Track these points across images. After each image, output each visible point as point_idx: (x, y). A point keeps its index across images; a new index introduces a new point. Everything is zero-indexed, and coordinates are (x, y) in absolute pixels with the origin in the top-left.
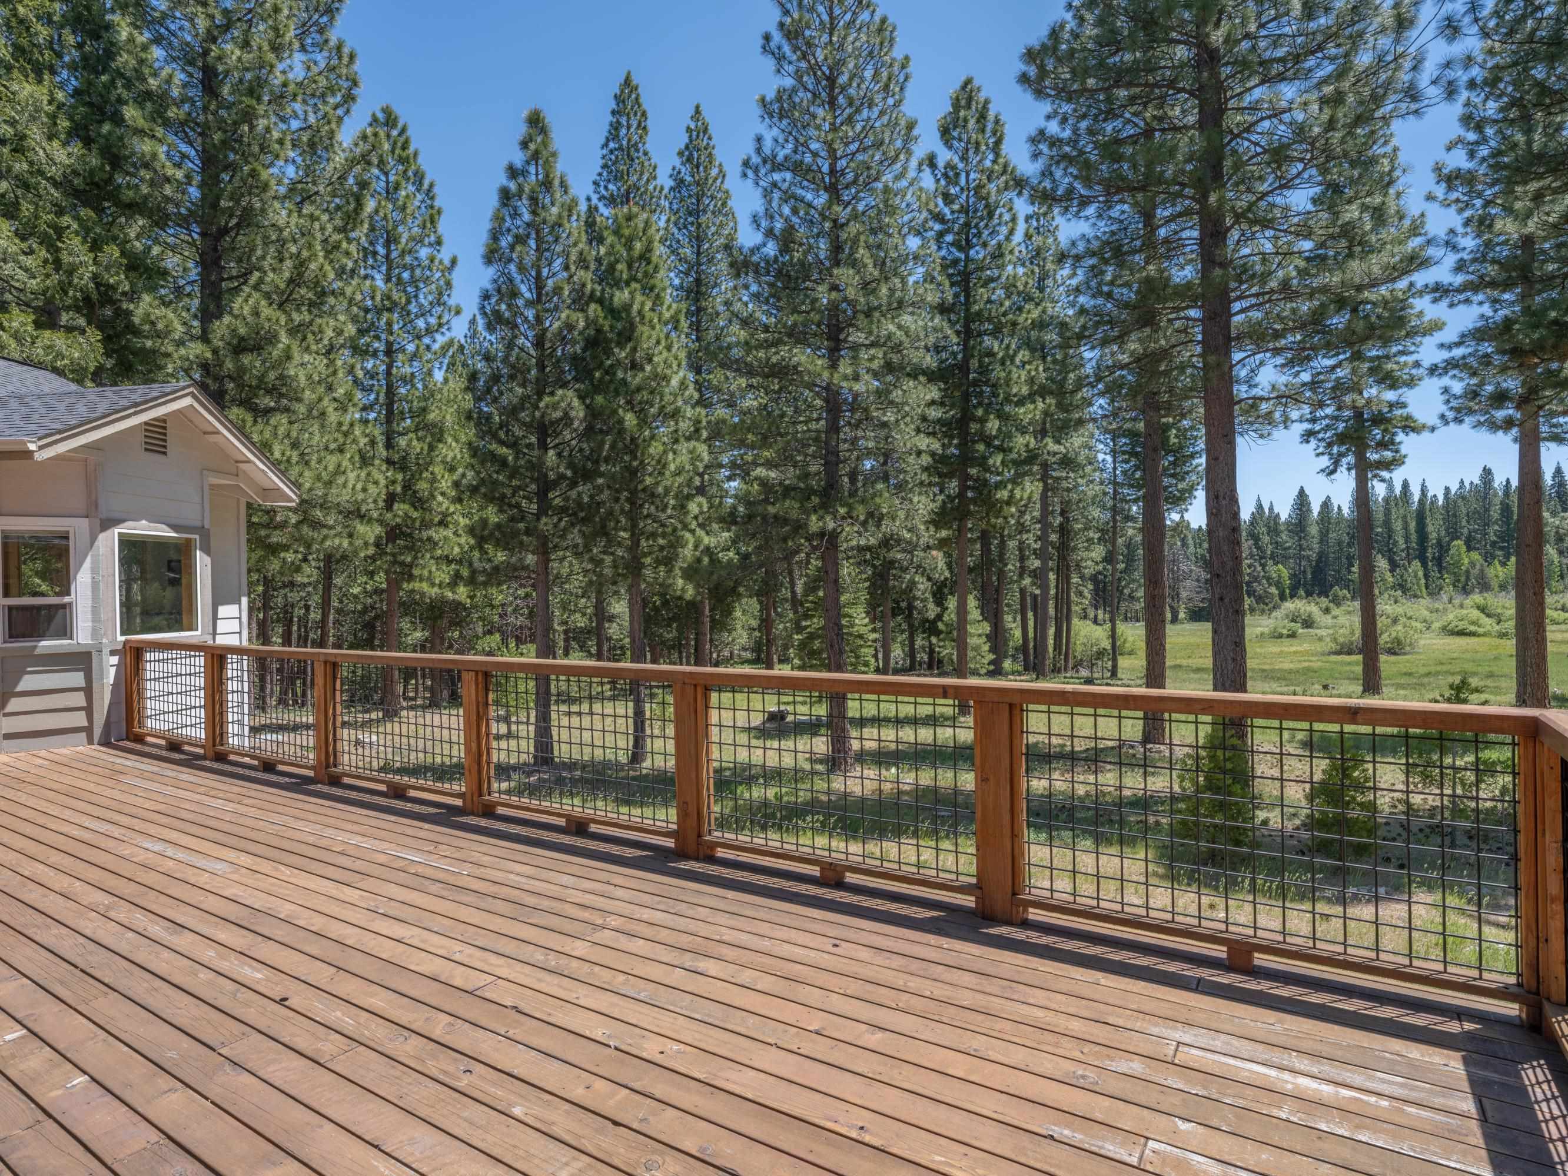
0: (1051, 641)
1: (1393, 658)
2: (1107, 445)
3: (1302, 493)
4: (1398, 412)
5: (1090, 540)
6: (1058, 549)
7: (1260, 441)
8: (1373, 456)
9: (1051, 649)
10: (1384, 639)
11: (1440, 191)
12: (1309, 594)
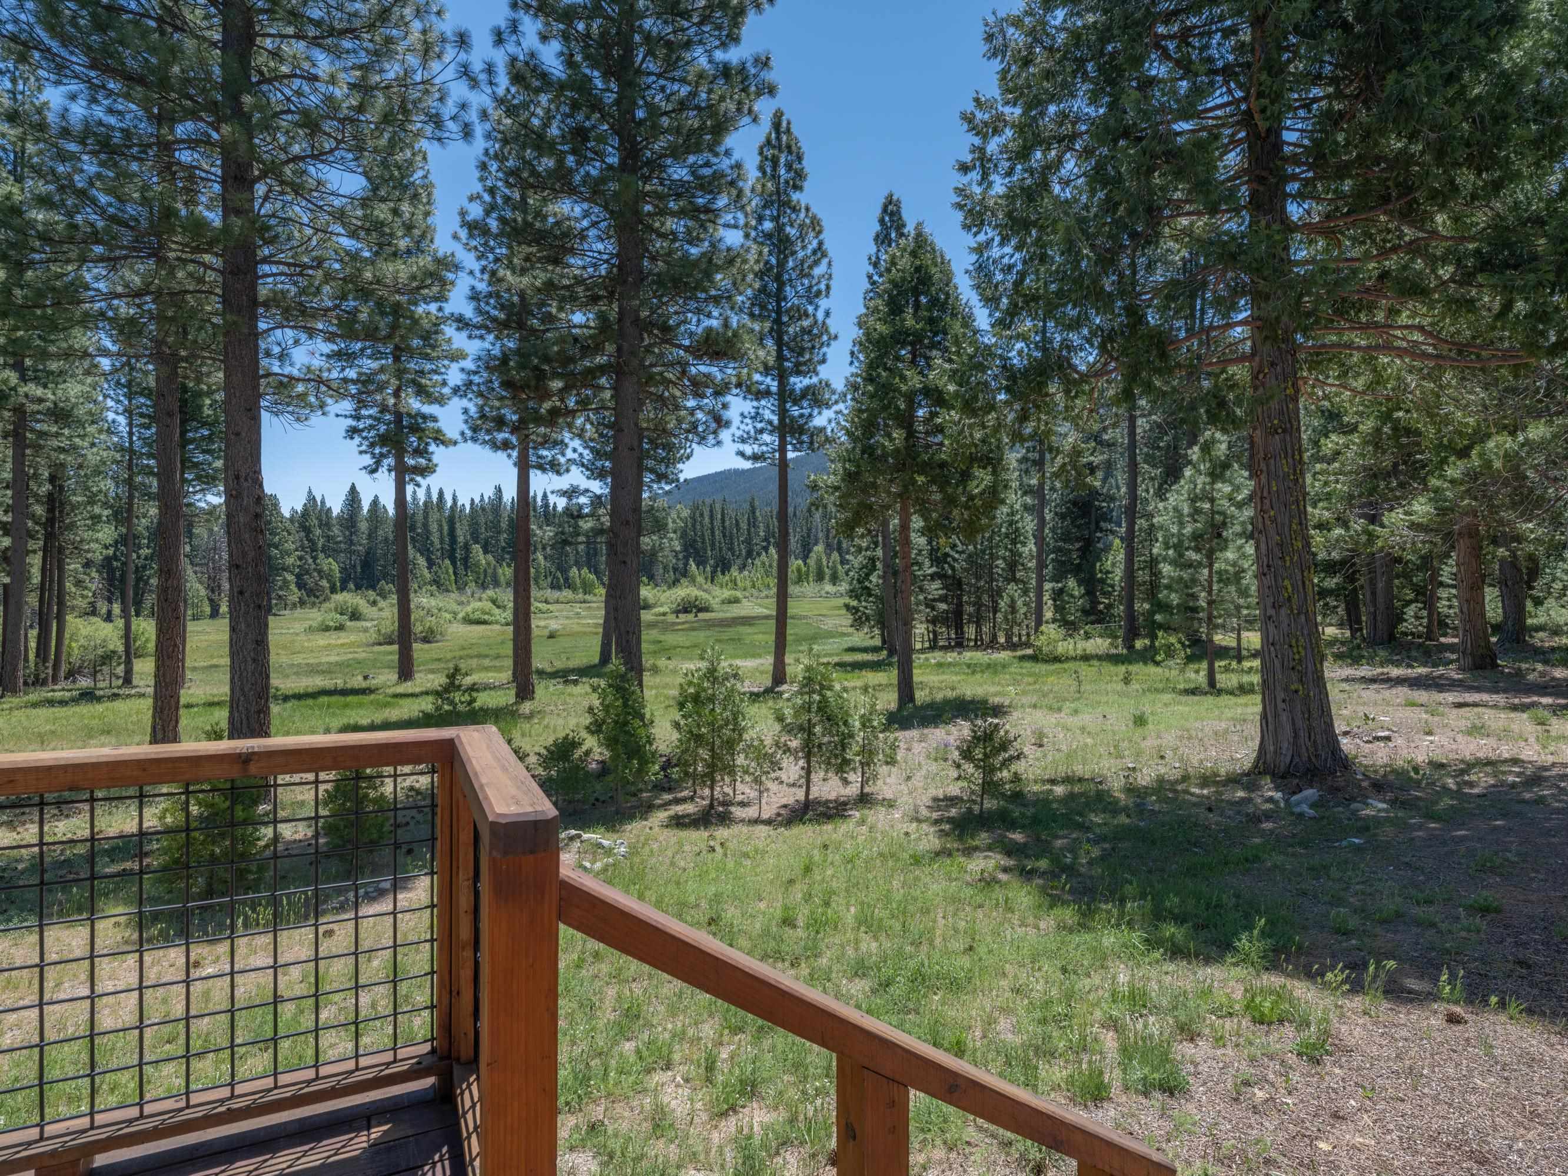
0: (33, 644)
1: (427, 646)
2: (118, 402)
3: (353, 490)
4: (431, 425)
5: (96, 519)
6: (44, 526)
7: (297, 425)
8: (411, 462)
9: (32, 656)
10: (418, 628)
11: (463, 234)
12: (358, 587)
